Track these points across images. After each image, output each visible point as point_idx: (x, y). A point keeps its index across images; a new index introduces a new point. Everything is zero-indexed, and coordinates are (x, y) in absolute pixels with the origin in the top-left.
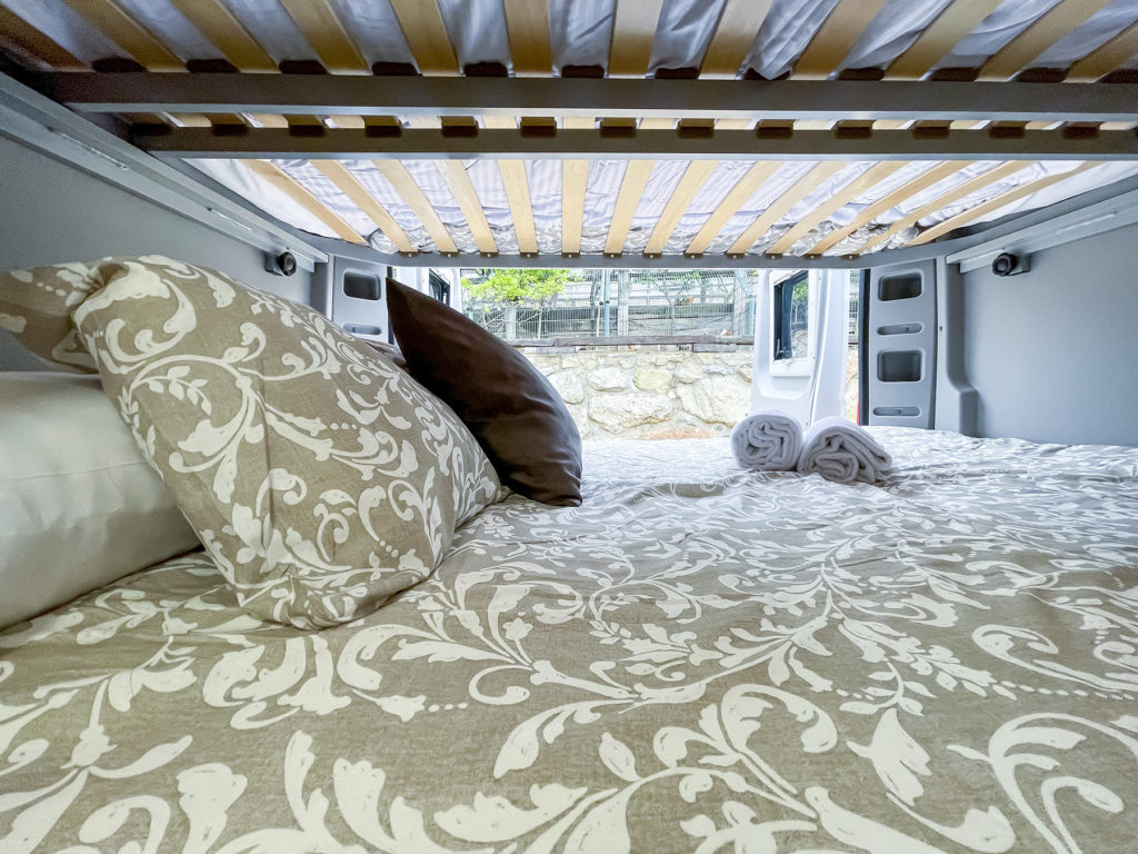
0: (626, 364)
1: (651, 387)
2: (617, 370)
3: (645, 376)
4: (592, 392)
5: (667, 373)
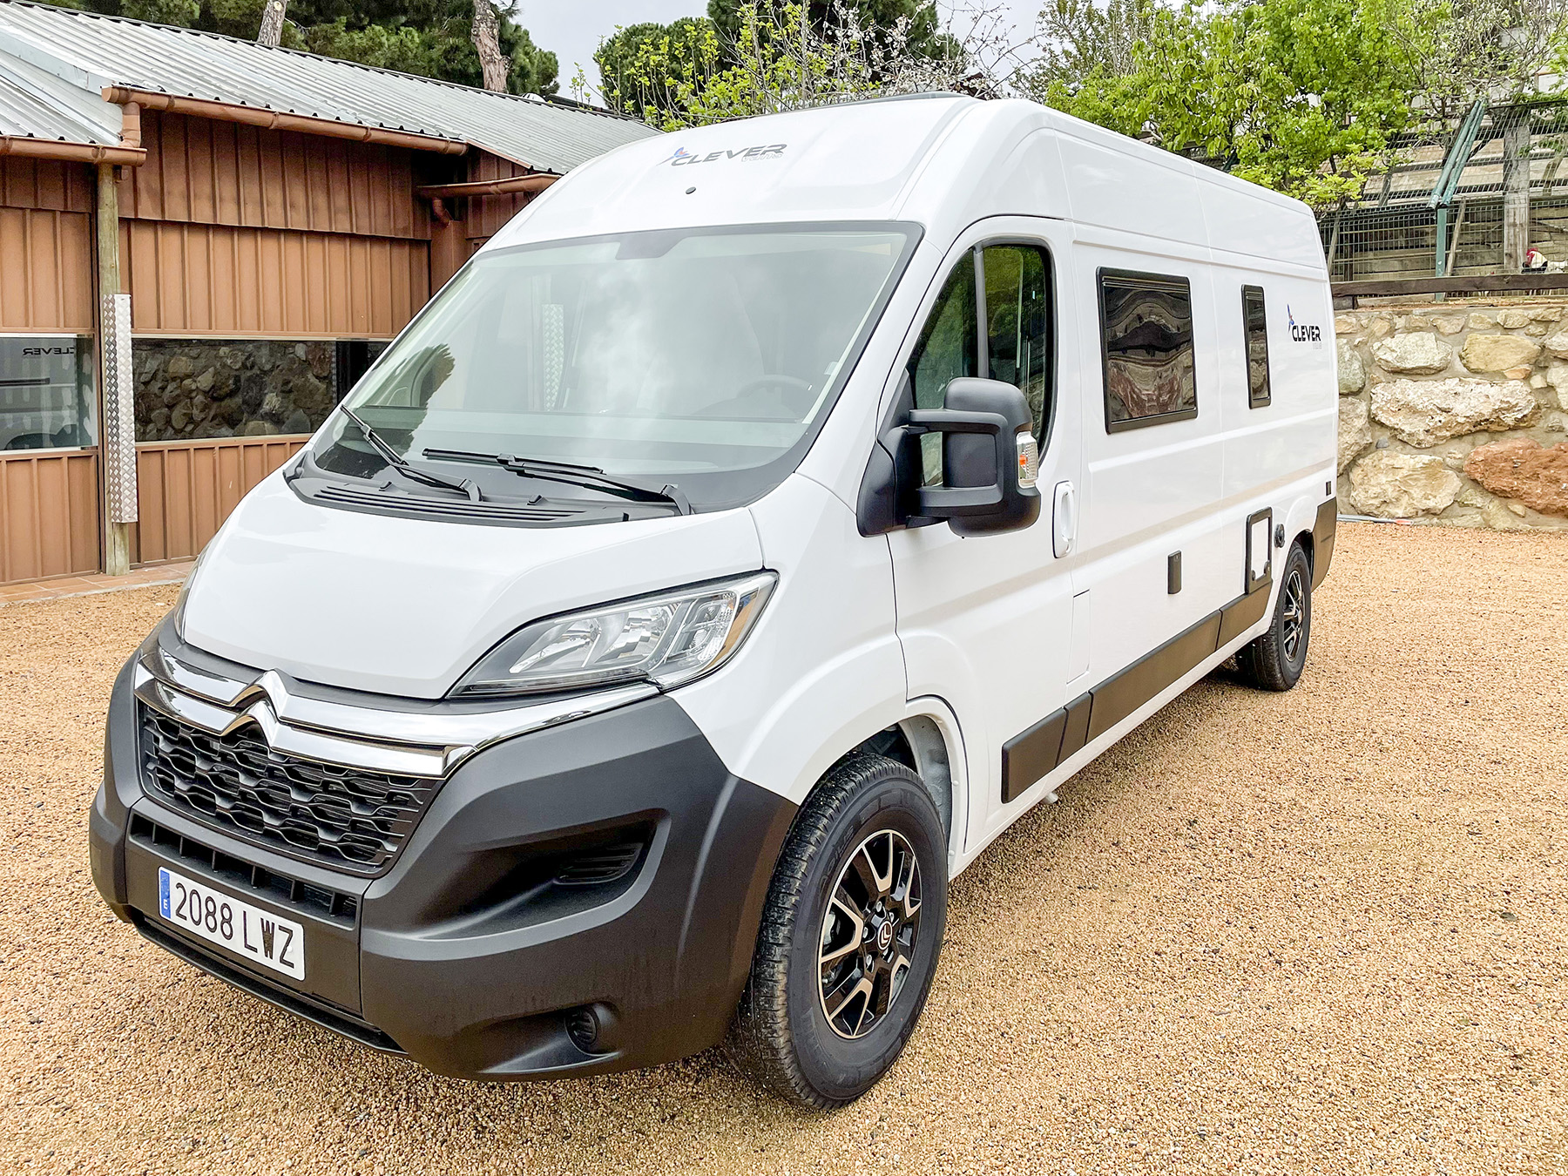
0: (1448, 326)
1: (1493, 367)
2: (1430, 337)
3: (1481, 346)
4: (1378, 374)
5: (1528, 341)
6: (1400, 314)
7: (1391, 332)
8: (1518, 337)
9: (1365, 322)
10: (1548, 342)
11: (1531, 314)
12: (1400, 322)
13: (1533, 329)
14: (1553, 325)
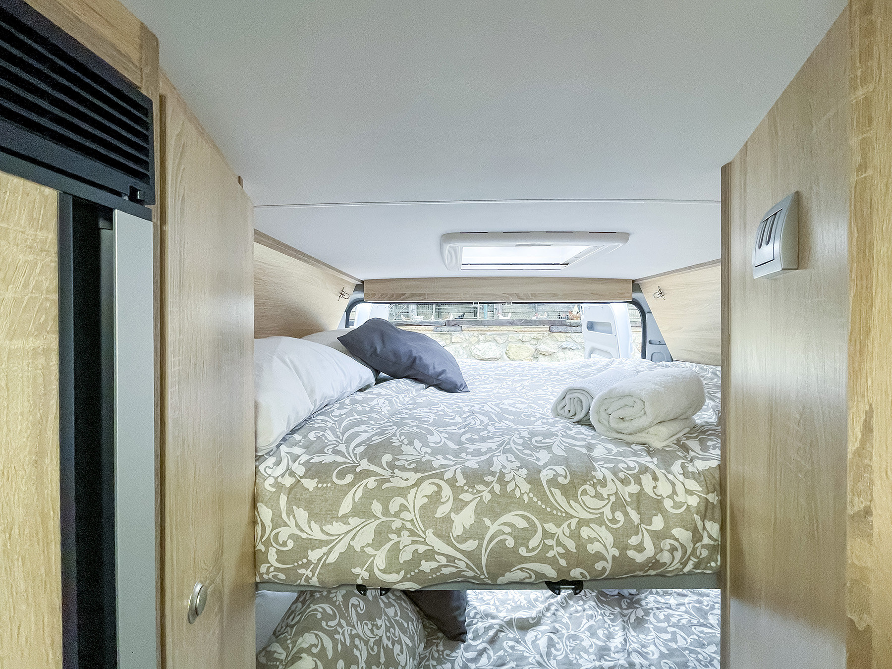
0: (500, 340)
1: (519, 358)
2: (494, 344)
3: (514, 349)
5: (530, 347)
6: (481, 334)
7: (478, 342)
8: (527, 345)
9: (467, 337)
10: (538, 348)
11: (532, 336)
12: (482, 338)
13: (533, 342)
14: (540, 340)
